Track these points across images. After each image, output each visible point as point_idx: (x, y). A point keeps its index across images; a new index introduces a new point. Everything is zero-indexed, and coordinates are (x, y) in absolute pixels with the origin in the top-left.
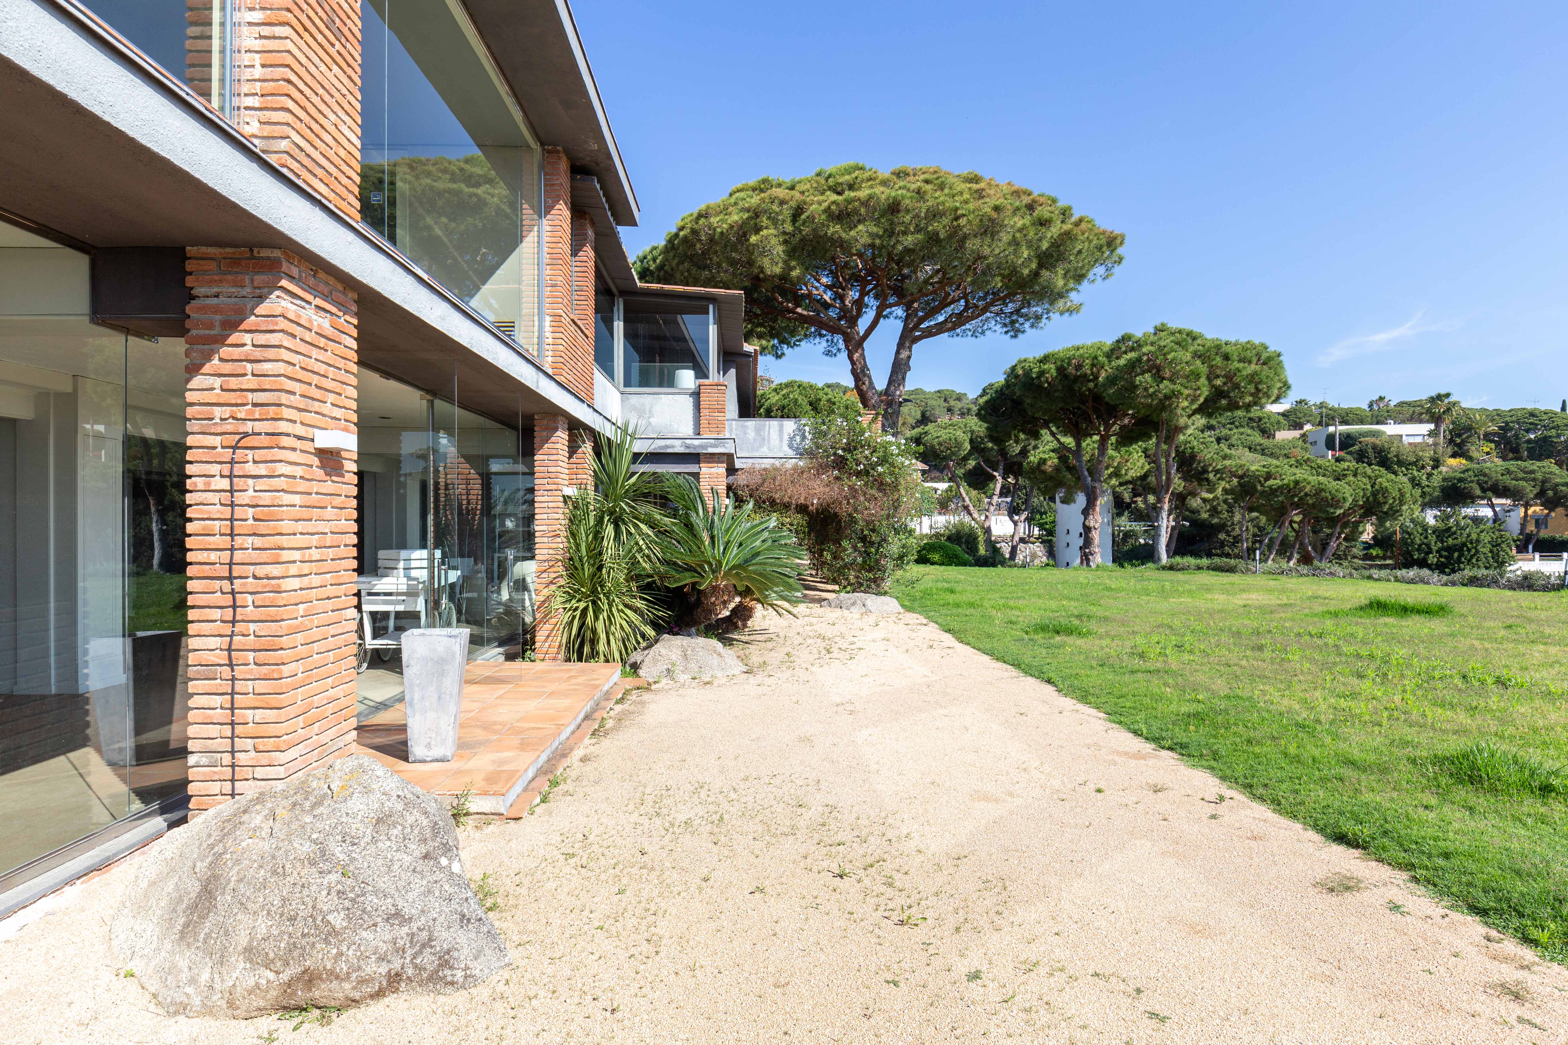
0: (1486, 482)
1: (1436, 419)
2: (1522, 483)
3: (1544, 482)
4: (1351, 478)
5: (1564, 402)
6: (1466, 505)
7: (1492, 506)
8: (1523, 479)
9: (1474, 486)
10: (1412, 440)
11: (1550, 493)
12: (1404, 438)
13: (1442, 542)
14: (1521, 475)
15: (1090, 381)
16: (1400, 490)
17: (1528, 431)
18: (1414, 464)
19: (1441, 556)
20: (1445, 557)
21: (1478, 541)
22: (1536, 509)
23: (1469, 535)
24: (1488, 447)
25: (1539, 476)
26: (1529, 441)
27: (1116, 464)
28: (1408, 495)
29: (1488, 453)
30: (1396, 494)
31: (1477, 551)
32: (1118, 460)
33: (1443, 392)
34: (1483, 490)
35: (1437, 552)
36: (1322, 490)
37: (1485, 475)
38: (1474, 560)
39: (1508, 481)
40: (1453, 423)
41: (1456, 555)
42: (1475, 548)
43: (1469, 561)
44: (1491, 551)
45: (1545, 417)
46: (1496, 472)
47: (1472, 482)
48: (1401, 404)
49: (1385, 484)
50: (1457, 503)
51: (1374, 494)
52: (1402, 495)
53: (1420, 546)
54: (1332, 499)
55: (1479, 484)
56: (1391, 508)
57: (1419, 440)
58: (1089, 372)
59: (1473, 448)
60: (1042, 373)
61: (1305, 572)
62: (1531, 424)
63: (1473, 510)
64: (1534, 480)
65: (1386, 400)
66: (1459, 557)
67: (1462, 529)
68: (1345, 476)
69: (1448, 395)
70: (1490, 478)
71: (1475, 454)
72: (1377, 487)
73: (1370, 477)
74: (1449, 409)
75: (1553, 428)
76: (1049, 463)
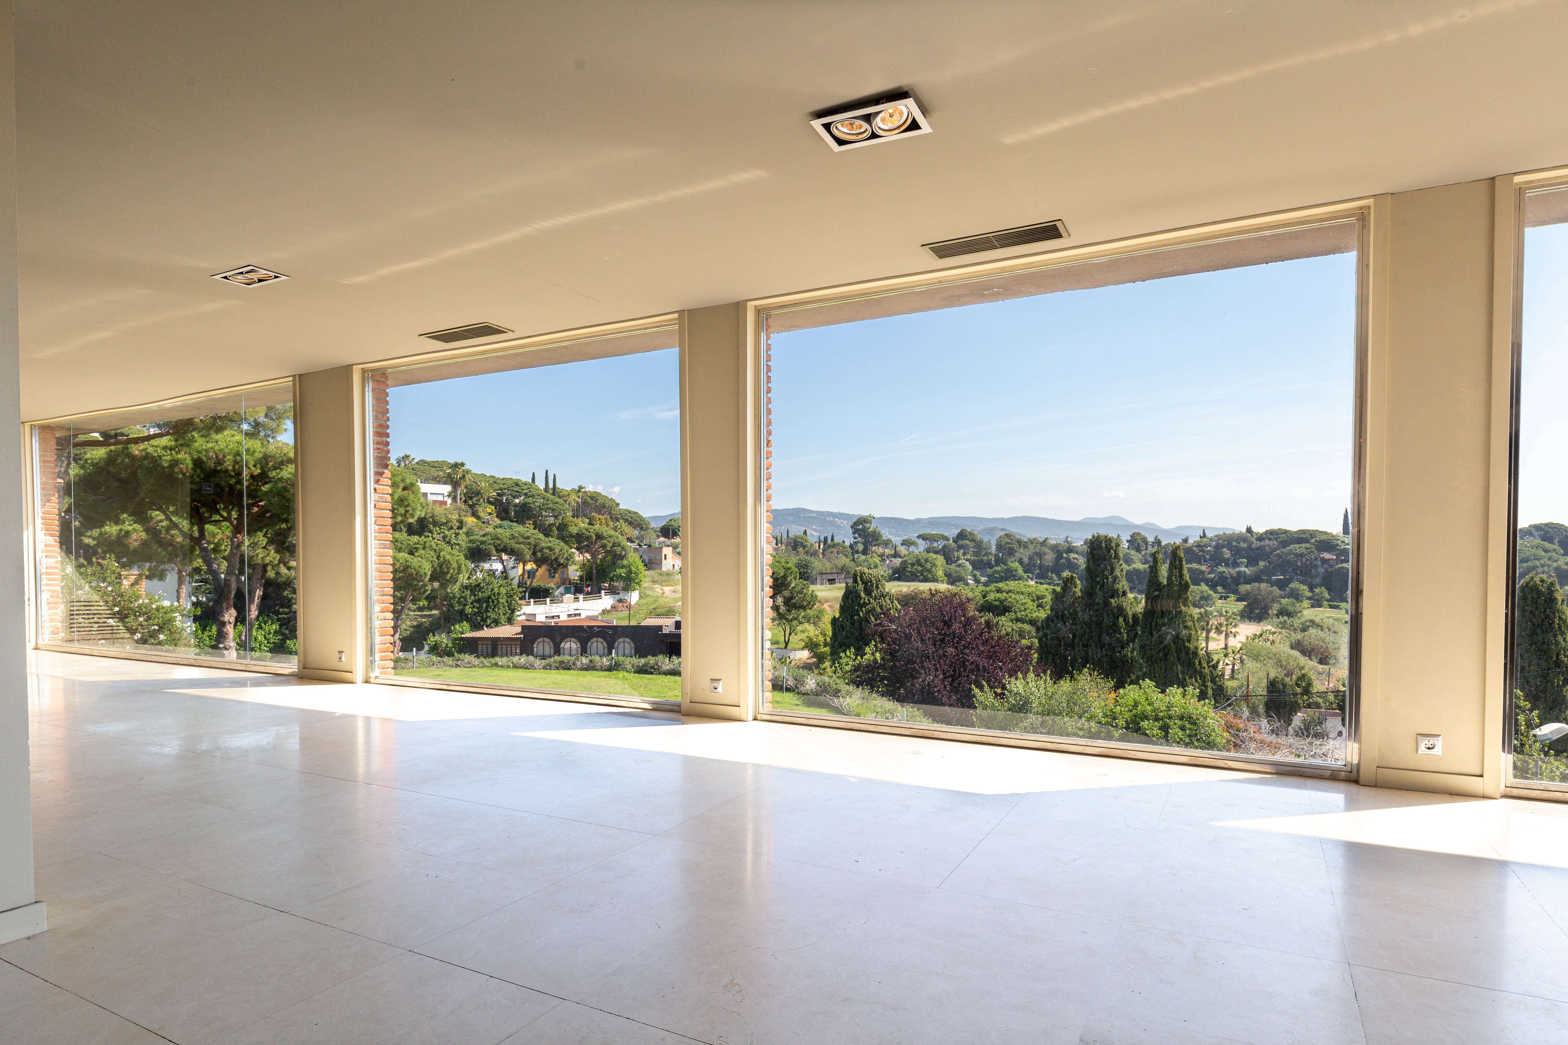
0: (499, 545)
1: (455, 484)
2: (522, 546)
3: (535, 546)
4: (422, 552)
5: (534, 474)
6: (484, 561)
7: (502, 562)
8: (522, 543)
9: (492, 547)
10: (435, 498)
11: (539, 554)
12: (429, 495)
13: (475, 596)
14: (521, 540)
15: (232, 477)
16: (458, 562)
17: (515, 497)
18: (445, 524)
19: (474, 607)
20: (477, 608)
21: (499, 594)
22: (530, 566)
23: (492, 590)
24: (490, 509)
25: (532, 541)
26: (516, 505)
27: (216, 541)
28: (463, 566)
29: (490, 514)
30: (455, 565)
31: (498, 602)
32: (219, 537)
33: (459, 461)
34: (498, 551)
35: (472, 603)
36: (408, 567)
37: (498, 539)
38: (496, 609)
39: (513, 544)
40: (466, 487)
41: (484, 605)
42: (497, 599)
43: (493, 610)
44: (507, 602)
45: (525, 487)
46: (506, 537)
47: (490, 544)
48: (422, 462)
49: (448, 557)
50: (479, 561)
51: (440, 566)
52: (459, 567)
53: (459, 599)
54: (417, 574)
55: (495, 547)
56: (451, 577)
57: (440, 498)
58: (230, 468)
59: (480, 509)
60: (175, 463)
61: (451, 663)
62: (517, 492)
63: (489, 565)
64: (529, 544)
65: (411, 458)
66: (487, 607)
67: (488, 584)
68: (417, 549)
69: (463, 464)
70: (502, 542)
71: (482, 515)
72: (442, 559)
73: (435, 551)
74: (464, 476)
75: (530, 496)
76: (134, 536)
